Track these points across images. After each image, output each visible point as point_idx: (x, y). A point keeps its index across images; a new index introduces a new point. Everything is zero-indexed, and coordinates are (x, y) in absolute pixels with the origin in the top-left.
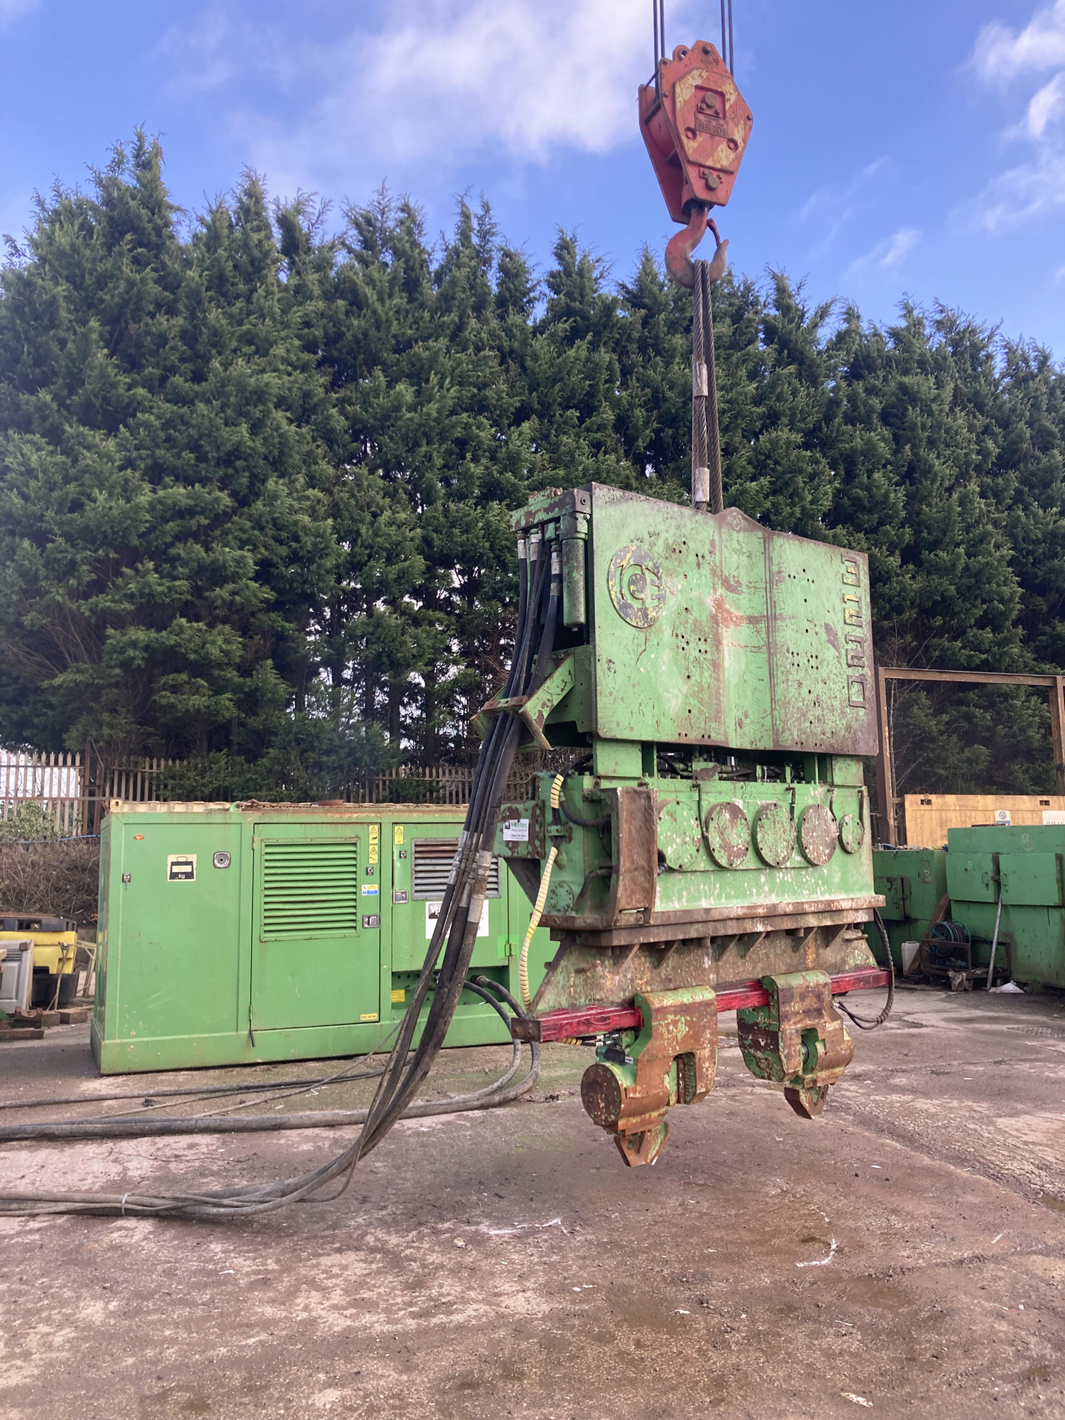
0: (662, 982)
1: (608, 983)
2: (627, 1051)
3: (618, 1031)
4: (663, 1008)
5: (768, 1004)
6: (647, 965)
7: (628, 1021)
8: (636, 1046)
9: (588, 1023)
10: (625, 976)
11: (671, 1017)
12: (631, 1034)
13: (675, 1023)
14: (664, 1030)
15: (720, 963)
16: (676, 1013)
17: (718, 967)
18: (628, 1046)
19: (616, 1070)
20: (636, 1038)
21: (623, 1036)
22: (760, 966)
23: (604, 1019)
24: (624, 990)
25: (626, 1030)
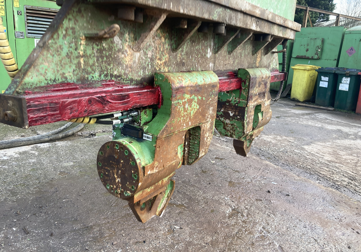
0: (177, 64)
1: (128, 59)
2: (145, 128)
3: (137, 109)
4: (182, 87)
5: (240, 88)
6: (167, 46)
7: (146, 99)
8: (154, 124)
9: (102, 101)
10: (145, 54)
11: (187, 96)
12: (149, 112)
13: (190, 101)
14: (181, 109)
15: (217, 55)
16: (191, 93)
17: (215, 58)
18: (146, 123)
19: (134, 148)
20: (154, 115)
21: (142, 114)
22: (237, 61)
23: (122, 98)
24: (144, 68)
25: (144, 108)
